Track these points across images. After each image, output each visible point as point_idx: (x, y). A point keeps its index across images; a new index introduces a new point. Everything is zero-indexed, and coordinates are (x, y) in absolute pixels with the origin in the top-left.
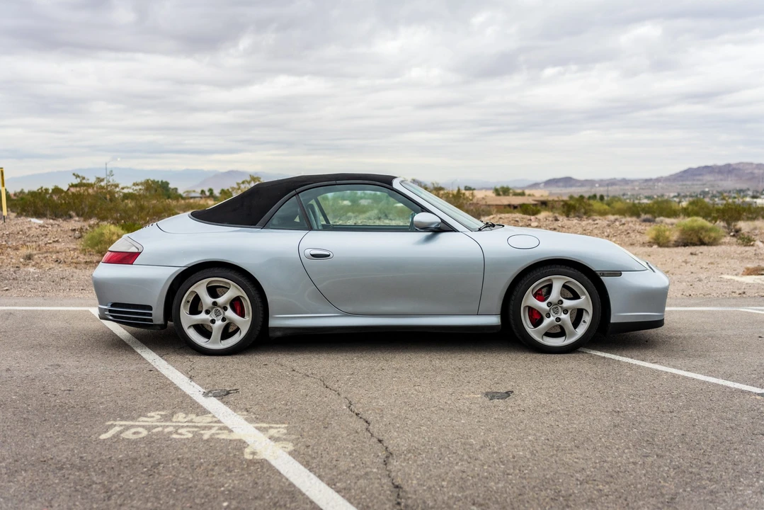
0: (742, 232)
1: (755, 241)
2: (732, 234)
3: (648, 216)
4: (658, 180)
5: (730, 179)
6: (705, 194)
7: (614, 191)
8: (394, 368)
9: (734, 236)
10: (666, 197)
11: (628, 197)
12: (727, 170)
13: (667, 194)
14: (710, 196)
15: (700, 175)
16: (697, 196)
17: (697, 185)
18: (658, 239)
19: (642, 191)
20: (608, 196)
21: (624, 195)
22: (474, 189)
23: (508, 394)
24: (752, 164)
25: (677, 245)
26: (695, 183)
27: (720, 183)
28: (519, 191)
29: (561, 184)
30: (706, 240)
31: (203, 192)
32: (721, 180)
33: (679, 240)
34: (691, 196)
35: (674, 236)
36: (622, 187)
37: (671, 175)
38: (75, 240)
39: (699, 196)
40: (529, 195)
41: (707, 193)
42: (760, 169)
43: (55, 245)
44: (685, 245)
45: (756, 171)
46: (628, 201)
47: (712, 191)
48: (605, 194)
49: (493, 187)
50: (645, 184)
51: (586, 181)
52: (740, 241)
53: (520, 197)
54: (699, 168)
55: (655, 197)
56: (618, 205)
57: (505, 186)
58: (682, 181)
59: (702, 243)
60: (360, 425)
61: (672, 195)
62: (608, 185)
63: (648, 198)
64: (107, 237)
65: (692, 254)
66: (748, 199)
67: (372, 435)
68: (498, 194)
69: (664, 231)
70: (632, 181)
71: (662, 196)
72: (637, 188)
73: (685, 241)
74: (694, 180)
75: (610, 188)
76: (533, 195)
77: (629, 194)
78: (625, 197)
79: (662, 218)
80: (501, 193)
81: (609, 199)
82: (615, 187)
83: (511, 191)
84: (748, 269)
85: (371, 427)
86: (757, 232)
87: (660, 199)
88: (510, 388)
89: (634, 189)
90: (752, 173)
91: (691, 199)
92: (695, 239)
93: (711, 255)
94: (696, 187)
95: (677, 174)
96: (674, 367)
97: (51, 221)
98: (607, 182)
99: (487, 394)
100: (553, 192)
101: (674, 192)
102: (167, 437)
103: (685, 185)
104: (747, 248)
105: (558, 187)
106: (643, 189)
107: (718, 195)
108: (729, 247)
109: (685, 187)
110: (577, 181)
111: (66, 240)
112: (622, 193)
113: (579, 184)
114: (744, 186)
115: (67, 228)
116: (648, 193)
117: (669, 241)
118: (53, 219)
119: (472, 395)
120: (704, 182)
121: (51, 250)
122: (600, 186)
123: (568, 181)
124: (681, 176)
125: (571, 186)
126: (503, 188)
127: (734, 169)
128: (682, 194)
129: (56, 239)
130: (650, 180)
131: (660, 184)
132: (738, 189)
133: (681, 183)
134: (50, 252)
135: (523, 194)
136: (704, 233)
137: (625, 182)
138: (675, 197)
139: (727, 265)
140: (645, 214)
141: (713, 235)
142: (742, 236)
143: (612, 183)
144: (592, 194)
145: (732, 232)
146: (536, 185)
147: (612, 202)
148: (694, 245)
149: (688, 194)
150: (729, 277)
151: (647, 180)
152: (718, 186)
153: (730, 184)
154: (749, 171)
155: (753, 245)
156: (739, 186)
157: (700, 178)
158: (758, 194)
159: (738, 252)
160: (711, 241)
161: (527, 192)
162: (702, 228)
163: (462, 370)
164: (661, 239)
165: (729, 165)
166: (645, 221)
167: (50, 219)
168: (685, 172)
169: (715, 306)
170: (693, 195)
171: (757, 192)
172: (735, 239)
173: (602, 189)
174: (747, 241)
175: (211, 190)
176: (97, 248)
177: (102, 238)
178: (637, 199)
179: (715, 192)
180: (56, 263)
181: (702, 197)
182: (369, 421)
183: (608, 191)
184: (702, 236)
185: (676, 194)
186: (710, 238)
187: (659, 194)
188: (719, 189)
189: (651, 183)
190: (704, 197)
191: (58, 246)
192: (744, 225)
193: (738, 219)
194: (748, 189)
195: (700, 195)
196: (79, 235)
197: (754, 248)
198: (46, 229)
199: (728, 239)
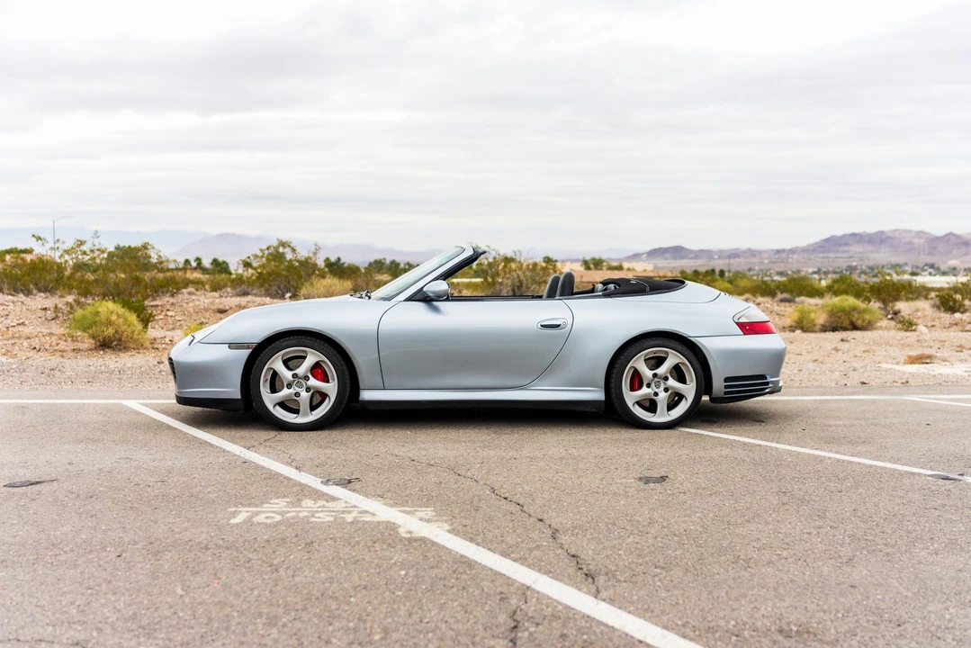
0: (902, 314)
1: (916, 324)
2: (890, 316)
3: (785, 295)
4: (793, 251)
5: (883, 250)
6: (852, 269)
7: (737, 265)
8: (527, 457)
9: (892, 319)
10: (803, 273)
11: (755, 272)
12: (879, 239)
13: (805, 269)
14: (858, 271)
15: (847, 245)
16: (842, 272)
17: (842, 257)
18: (802, 322)
19: (772, 265)
20: (729, 271)
21: (750, 270)
22: (556, 261)
23: (663, 478)
24: (910, 231)
25: (824, 329)
26: (839, 255)
27: (871, 256)
28: (615, 264)
29: (667, 255)
30: (859, 323)
31: (187, 262)
32: (872, 252)
33: (827, 324)
34: (835, 272)
35: (821, 319)
36: (747, 260)
37: (810, 245)
38: (46, 322)
39: (844, 272)
40: (629, 270)
41: (855, 268)
42: (920, 238)
43: (20, 328)
44: (834, 330)
45: (916, 241)
46: (755, 278)
47: (861, 265)
48: (725, 268)
49: (581, 258)
50: (777, 256)
51: (702, 251)
52: (899, 325)
53: (617, 272)
54: (844, 237)
55: (790, 272)
56: (743, 283)
57: (597, 257)
58: (823, 252)
59: (855, 327)
60: (513, 507)
61: (811, 270)
62: (729, 257)
63: (781, 274)
64: (103, 317)
65: (842, 340)
66: (906, 277)
67: (530, 515)
68: (588, 268)
69: (809, 312)
70: (761, 252)
71: (799, 271)
72: (766, 261)
73: (834, 325)
74: (838, 252)
75: (732, 261)
76: (634, 270)
77: (757, 268)
78: (751, 273)
79: (803, 298)
80: (592, 266)
81: (731, 275)
82: (737, 259)
83: (605, 264)
84: (910, 357)
85: (525, 509)
86: (919, 314)
87: (795, 276)
88: (664, 474)
89: (762, 263)
90: (910, 243)
91: (834, 276)
92: (846, 323)
93: (867, 341)
94: (839, 261)
95: (817, 243)
96: (837, 453)
97: (10, 297)
98: (728, 253)
99: (640, 479)
100: (659, 265)
101: (813, 267)
102: (306, 521)
103: (828, 258)
104: (908, 334)
105: (666, 259)
106: (774, 262)
107: (868, 271)
108: (886, 332)
109: (826, 260)
110: (691, 251)
111: (35, 322)
112: (746, 268)
113: (692, 256)
114: (900, 260)
115: (34, 308)
116: (780, 268)
117: (814, 325)
118: (12, 295)
119: (624, 480)
120: (851, 254)
121: (17, 335)
122: (719, 258)
123: (677, 251)
124: (820, 247)
125: (682, 258)
126: (594, 259)
127: (888, 238)
128: (824, 270)
129: (21, 321)
130: (783, 251)
131: (795, 256)
132: (893, 263)
133: (822, 255)
134: (18, 338)
135: (620, 268)
136: (856, 315)
137: (752, 253)
138: (814, 273)
139: (885, 353)
140: (782, 293)
141: (867, 317)
142: (902, 319)
143: (734, 254)
144: (710, 268)
145: (889, 314)
146: (636, 257)
147: (735, 280)
148: (845, 329)
149: (831, 269)
150: (888, 366)
151: (778, 252)
152: (869, 260)
153: (882, 257)
154: (908, 240)
155: (914, 330)
156: (895, 260)
157: (846, 248)
158: (919, 271)
159: (898, 338)
160: (865, 324)
161: (626, 265)
162: (854, 309)
163: (605, 459)
164: (805, 322)
165: (882, 232)
166: (783, 300)
167: (8, 294)
168: (827, 240)
169: (875, 394)
170: (837, 270)
171: (917, 267)
172: (893, 323)
173: (721, 262)
174: (909, 325)
175: (198, 260)
176: (90, 331)
177: (97, 319)
178: (767, 276)
179: (864, 267)
180: (35, 351)
181: (848, 273)
182: (521, 503)
183: (729, 264)
184: (854, 319)
185: (816, 270)
186: (863, 321)
187: (795, 270)
188: (870, 264)
189: (783, 255)
190: (851, 273)
191: (27, 330)
192: (903, 307)
193: (897, 299)
194: (906, 264)
195: (846, 270)
196: (54, 315)
197: (917, 333)
198: (5, 307)
199: (884, 323)
